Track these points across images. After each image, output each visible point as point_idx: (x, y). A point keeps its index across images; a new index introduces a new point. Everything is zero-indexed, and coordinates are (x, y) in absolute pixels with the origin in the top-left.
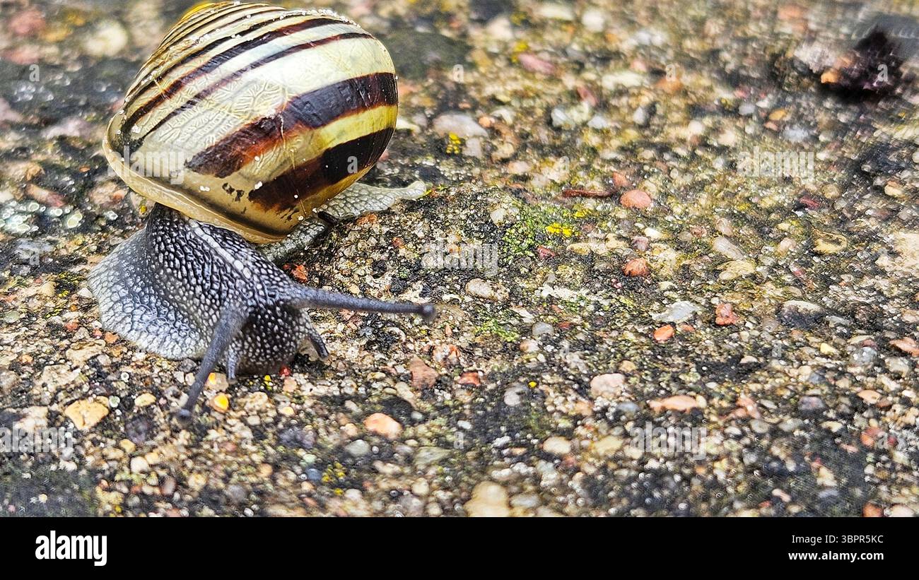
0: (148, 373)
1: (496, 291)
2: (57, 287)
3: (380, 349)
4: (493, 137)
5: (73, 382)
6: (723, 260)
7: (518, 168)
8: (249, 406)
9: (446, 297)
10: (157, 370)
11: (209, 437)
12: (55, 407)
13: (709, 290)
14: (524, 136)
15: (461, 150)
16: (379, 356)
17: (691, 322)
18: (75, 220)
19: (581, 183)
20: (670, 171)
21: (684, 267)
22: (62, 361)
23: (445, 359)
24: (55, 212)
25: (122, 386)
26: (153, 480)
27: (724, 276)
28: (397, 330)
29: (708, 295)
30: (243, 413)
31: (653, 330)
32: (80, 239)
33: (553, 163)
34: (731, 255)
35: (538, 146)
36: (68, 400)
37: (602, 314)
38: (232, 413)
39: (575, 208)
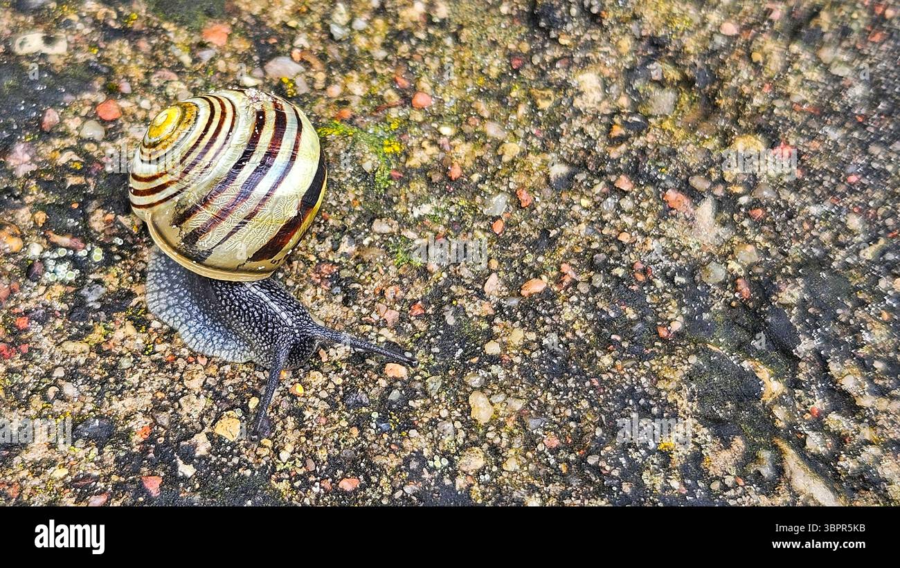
0: (241, 380)
1: (391, 226)
2: (134, 325)
3: (354, 304)
4: (308, 70)
5: (205, 407)
6: (499, 144)
7: (335, 91)
8: (314, 384)
9: (366, 242)
10: (244, 375)
11: (307, 417)
12: (207, 430)
13: (503, 177)
14: (322, 57)
15: (295, 91)
16: (356, 308)
17: (508, 210)
18: (98, 255)
19: (379, 93)
20: (423, 59)
21: (478, 157)
22: (186, 391)
23: (394, 297)
24: (82, 253)
25: (232, 396)
26: (299, 464)
27: (506, 159)
28: (356, 286)
29: (505, 180)
30: (313, 390)
31: (491, 226)
32: (113, 271)
33: (352, 77)
34: (500, 136)
35: (336, 64)
36: (212, 421)
37: (454, 219)
38: (307, 393)
39: (388, 121)
